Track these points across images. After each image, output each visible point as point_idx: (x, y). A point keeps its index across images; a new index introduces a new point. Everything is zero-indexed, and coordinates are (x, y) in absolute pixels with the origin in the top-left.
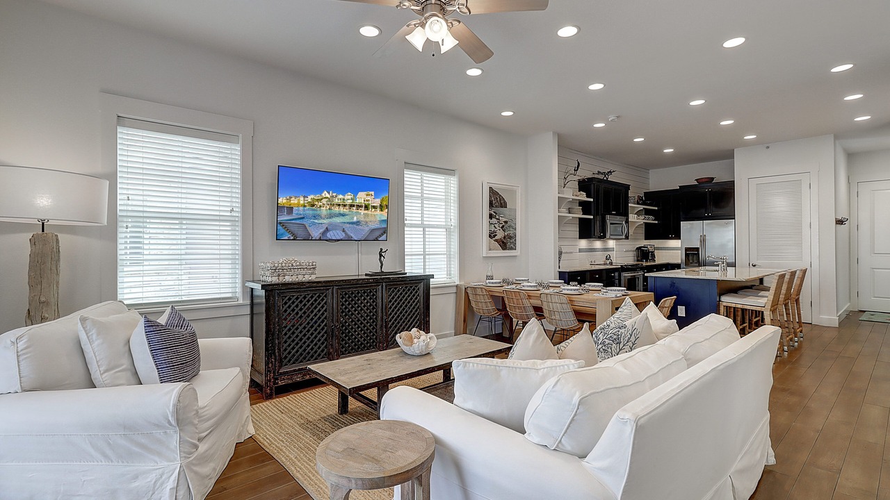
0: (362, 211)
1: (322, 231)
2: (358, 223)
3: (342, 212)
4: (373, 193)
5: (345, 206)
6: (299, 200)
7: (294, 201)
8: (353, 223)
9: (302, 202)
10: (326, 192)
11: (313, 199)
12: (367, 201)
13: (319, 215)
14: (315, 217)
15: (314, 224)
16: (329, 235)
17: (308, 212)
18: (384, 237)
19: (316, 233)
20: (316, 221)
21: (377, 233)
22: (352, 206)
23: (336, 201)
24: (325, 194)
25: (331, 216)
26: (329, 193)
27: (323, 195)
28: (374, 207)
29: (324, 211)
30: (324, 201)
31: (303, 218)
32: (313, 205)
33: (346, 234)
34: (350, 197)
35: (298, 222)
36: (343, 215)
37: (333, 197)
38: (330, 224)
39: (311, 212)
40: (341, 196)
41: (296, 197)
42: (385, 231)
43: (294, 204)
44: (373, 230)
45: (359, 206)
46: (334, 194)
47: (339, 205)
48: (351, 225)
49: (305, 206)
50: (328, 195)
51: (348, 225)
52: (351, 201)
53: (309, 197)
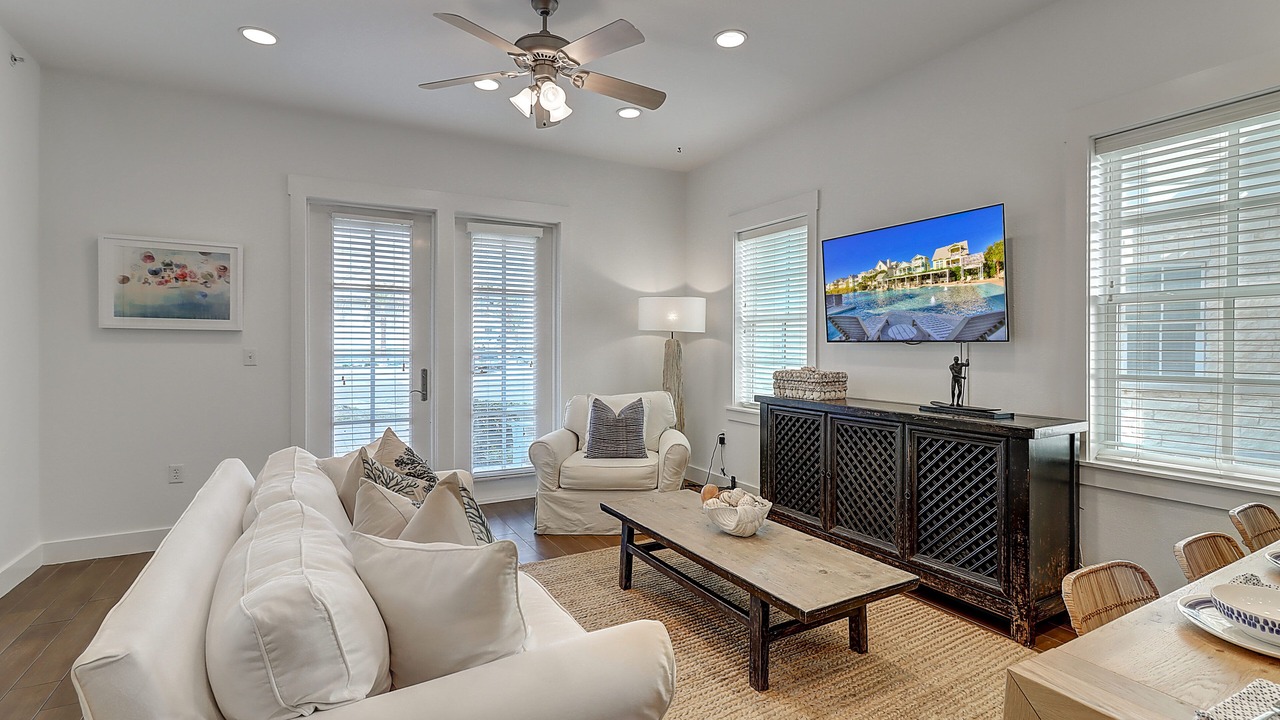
0: (946, 285)
1: (880, 326)
2: (939, 308)
3: (908, 292)
4: (965, 244)
5: (912, 279)
6: (847, 283)
7: (842, 286)
8: (929, 309)
9: (851, 285)
10: (881, 263)
11: (864, 277)
12: (954, 262)
13: (874, 302)
14: (870, 304)
15: (869, 316)
16: (892, 333)
17: (859, 299)
18: (1001, 333)
19: (872, 331)
20: (871, 311)
21: (983, 326)
22: (924, 277)
23: (898, 274)
24: (881, 266)
25: (891, 301)
26: (885, 263)
27: (878, 268)
28: (971, 272)
29: (881, 294)
30: (880, 278)
31: (854, 308)
32: (865, 288)
33: (918, 329)
34: (919, 262)
35: (848, 315)
36: (911, 296)
37: (891, 268)
38: (892, 314)
39: (863, 298)
40: (904, 265)
41: (844, 279)
42: (1003, 320)
43: (843, 289)
44: (972, 321)
45: (938, 276)
46: (894, 263)
47: (903, 280)
48: (926, 314)
49: (855, 291)
50: (884, 268)
51: (921, 314)
52: (922, 269)
53: (860, 276)
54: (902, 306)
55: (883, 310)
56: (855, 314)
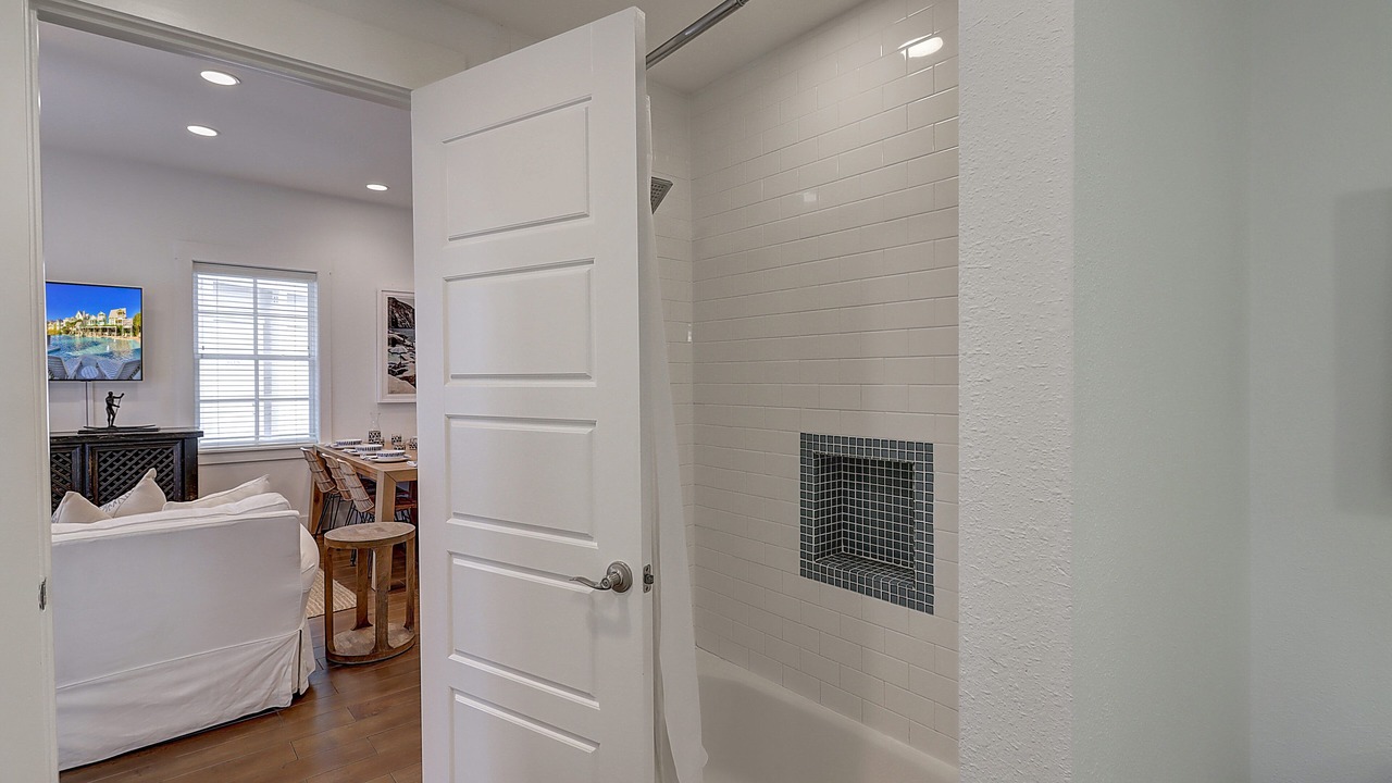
0: (115, 338)
1: (76, 366)
2: (110, 355)
4: (124, 310)
5: (97, 330)
6: (56, 325)
8: (105, 355)
9: (58, 328)
10: (79, 313)
11: (67, 323)
12: (120, 321)
14: (71, 347)
15: (69, 357)
16: (85, 373)
17: (63, 341)
18: (138, 376)
19: (71, 372)
21: (131, 369)
22: (104, 330)
23: (90, 324)
24: (79, 316)
25: (85, 346)
26: (82, 314)
27: (77, 316)
28: (127, 331)
29: (78, 340)
30: (78, 324)
31: (59, 350)
32: (68, 332)
33: (99, 370)
34: (101, 318)
37: (85, 318)
38: (84, 357)
39: (66, 341)
40: (93, 318)
42: (140, 366)
44: (127, 365)
45: (112, 330)
46: (87, 315)
47: (92, 330)
48: (104, 358)
49: (61, 334)
50: (81, 317)
51: (101, 358)
52: (102, 323)
53: (65, 321)
54: (91, 351)
55: (79, 353)
56: (61, 355)
